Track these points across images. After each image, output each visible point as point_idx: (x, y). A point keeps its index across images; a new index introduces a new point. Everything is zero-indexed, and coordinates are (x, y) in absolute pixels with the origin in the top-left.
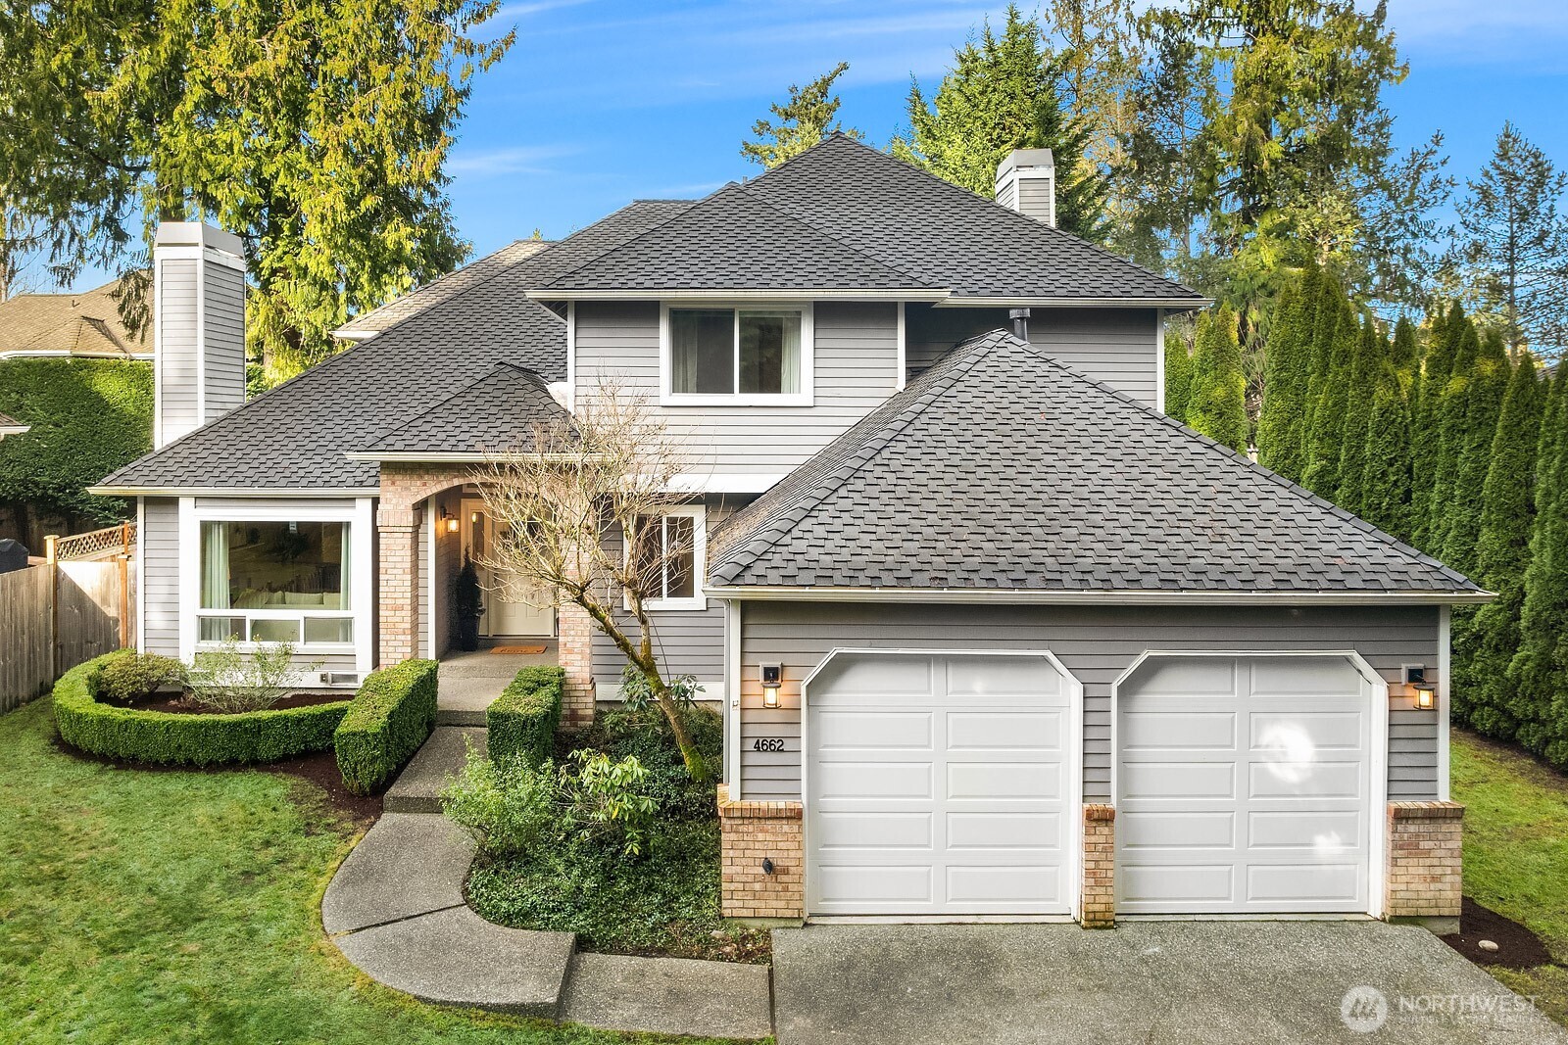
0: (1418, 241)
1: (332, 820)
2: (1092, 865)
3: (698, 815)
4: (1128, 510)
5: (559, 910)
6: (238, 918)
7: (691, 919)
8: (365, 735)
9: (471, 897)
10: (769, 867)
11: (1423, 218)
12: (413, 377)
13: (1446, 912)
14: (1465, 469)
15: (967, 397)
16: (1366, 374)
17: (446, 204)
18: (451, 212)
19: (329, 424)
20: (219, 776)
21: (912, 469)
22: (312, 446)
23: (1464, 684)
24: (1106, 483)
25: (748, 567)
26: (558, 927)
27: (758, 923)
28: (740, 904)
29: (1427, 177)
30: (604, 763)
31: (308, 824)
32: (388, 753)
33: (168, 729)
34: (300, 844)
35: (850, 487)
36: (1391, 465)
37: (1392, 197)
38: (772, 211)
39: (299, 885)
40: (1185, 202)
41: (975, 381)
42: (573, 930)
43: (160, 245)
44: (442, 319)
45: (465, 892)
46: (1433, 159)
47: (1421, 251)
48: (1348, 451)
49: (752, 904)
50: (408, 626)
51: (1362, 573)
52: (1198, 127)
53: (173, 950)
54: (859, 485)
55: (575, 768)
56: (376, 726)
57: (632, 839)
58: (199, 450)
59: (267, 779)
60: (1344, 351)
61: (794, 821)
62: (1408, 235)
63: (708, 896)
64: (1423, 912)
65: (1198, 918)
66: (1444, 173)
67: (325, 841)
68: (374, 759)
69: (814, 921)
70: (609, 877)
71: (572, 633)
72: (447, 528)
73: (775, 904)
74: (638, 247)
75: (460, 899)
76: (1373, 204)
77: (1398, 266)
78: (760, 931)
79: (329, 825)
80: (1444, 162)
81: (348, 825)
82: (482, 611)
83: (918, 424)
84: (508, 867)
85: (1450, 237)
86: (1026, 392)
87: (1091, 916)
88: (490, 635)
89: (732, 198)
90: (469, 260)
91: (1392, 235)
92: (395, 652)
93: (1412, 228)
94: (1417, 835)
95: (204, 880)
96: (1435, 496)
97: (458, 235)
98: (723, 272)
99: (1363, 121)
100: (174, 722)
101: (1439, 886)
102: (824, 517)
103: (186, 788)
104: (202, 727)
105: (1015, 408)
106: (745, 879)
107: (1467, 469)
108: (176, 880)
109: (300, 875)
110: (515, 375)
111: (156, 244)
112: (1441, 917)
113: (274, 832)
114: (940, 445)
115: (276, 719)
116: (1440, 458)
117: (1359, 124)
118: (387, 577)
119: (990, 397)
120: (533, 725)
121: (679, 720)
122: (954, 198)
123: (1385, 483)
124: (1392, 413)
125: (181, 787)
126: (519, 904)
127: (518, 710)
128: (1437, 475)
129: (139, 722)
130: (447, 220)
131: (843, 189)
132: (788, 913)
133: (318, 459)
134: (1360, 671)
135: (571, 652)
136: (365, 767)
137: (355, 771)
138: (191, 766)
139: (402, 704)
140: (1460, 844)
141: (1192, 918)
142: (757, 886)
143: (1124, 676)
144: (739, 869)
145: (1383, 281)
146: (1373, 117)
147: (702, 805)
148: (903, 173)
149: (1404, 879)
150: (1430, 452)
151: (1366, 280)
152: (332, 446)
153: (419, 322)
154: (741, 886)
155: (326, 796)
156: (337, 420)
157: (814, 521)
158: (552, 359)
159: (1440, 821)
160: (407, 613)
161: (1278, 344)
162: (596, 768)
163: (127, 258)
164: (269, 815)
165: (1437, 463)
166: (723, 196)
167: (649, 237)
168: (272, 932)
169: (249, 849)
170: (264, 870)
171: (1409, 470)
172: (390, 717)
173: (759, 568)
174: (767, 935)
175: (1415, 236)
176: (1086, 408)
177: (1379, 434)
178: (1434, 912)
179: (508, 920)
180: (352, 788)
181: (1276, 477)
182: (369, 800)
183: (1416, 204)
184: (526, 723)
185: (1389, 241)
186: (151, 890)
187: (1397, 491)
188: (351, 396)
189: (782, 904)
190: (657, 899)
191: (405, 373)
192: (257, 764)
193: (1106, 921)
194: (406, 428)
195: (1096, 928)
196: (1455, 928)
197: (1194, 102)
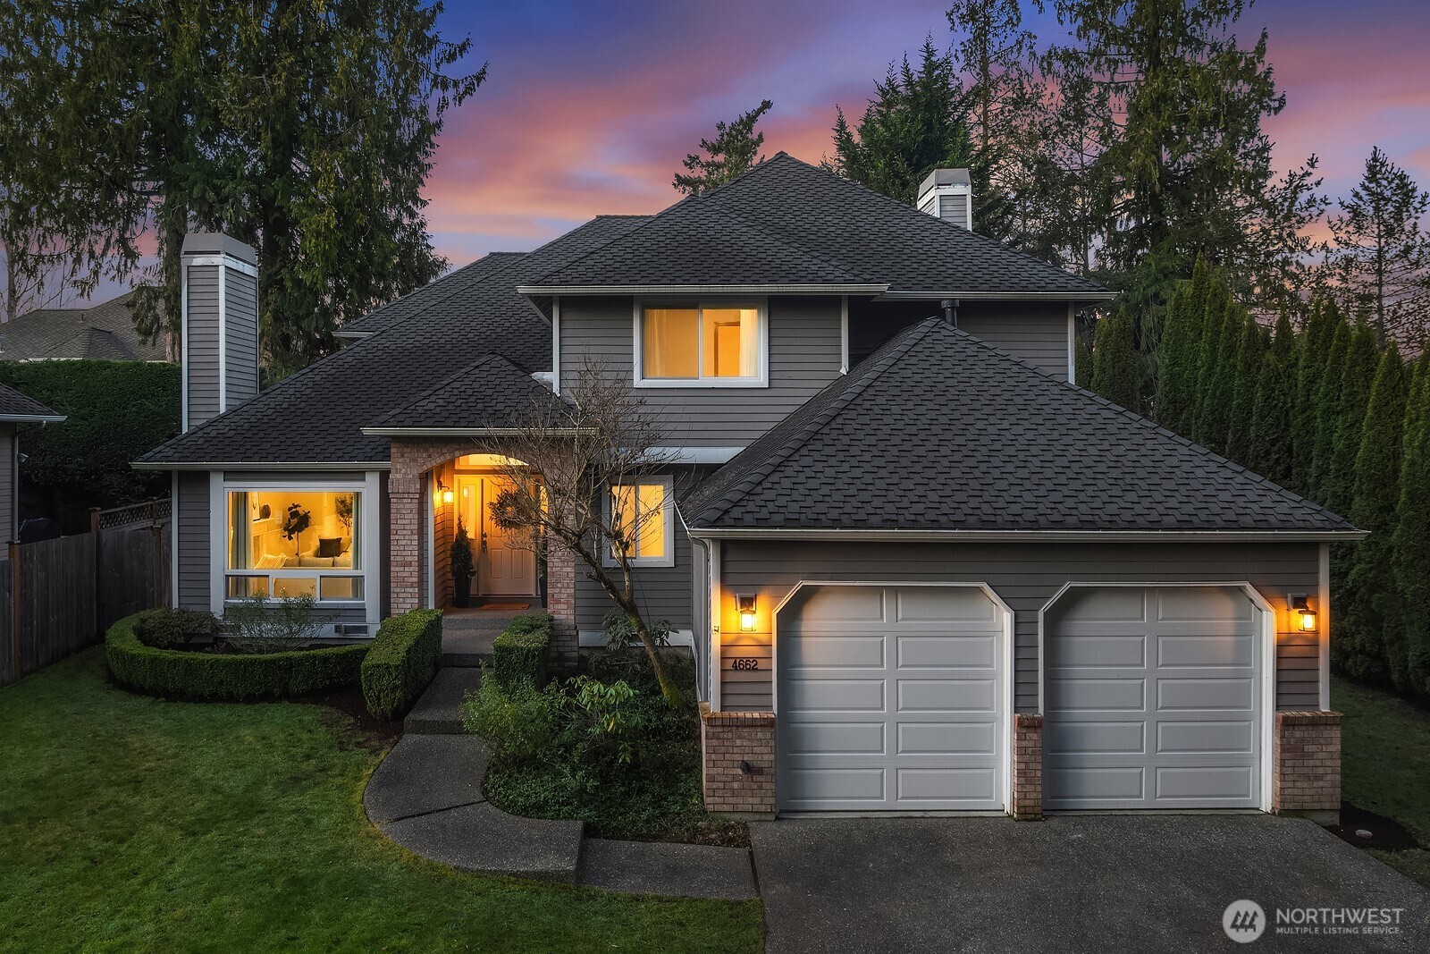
0: (1295, 255)
1: (361, 740)
2: (1023, 766)
3: (676, 736)
4: (1050, 465)
5: (567, 804)
6: (293, 811)
7: (679, 814)
8: (388, 667)
9: (491, 795)
10: (748, 768)
11: (1299, 234)
12: (410, 368)
13: (1327, 806)
14: (1339, 446)
15: (908, 373)
16: (1250, 365)
17: (422, 224)
18: (428, 230)
19: (339, 409)
20: (257, 706)
21: (863, 432)
22: (326, 427)
23: (1339, 636)
24: (1032, 443)
25: (726, 512)
26: (569, 816)
27: (737, 817)
28: (721, 800)
29: (1303, 197)
30: (597, 687)
31: (340, 742)
32: (406, 683)
33: (212, 665)
34: (336, 757)
35: (810, 447)
36: (1273, 445)
37: (1271, 215)
38: (728, 219)
39: (341, 787)
40: (1083, 221)
41: (913, 361)
42: (581, 819)
43: (186, 253)
44: (433, 318)
45: (485, 792)
46: (1308, 181)
47: (1297, 262)
48: (1234, 435)
49: (731, 800)
50: (416, 580)
51: (1254, 515)
52: (1095, 154)
53: (244, 833)
54: (818, 445)
55: (573, 692)
56: (397, 658)
57: (625, 750)
58: (225, 431)
59: (299, 708)
60: (1230, 347)
61: (767, 729)
62: (1286, 250)
63: (691, 797)
64: (1307, 806)
65: (1113, 813)
66: (1318, 193)
67: (357, 755)
68: (395, 688)
69: (784, 816)
70: (606, 782)
71: (559, 585)
72: (443, 500)
73: (750, 800)
74: (613, 250)
75: (480, 797)
76: (1254, 221)
77: (1276, 277)
78: (739, 823)
79: (358, 743)
80: (1318, 184)
81: (375, 743)
82: (473, 574)
83: (866, 396)
84: (520, 773)
85: (1324, 252)
86: (958, 369)
87: (1022, 810)
88: (480, 595)
89: (693, 209)
90: (443, 274)
91: (1271, 248)
92: (405, 603)
93: (1290, 243)
94: (1303, 740)
95: (259, 783)
96: (1313, 470)
97: (433, 252)
98: (689, 271)
99: (1244, 147)
100: (217, 660)
101: (1321, 784)
102: (789, 471)
103: (230, 715)
104: (241, 664)
105: (950, 382)
106: (725, 779)
107: (1341, 446)
108: (236, 783)
109: (339, 780)
110: (505, 362)
111: (182, 252)
112: (1323, 810)
113: (313, 748)
114: (886, 412)
115: (307, 658)
116: (1317, 438)
117: (1241, 151)
118: (397, 537)
119: (928, 373)
120: (534, 657)
121: (657, 654)
122: (887, 208)
123: (1268, 461)
124: (1274, 399)
125: (225, 714)
126: (533, 799)
127: (521, 644)
128: (1314, 453)
129: (187, 661)
130: (424, 238)
131: (789, 201)
132: (763, 808)
133: (331, 438)
134: (1252, 601)
135: (558, 602)
136: (387, 695)
137: (379, 698)
138: (231, 699)
139: (417, 642)
140: (1339, 747)
141: (1109, 813)
142: (736, 785)
143: (1049, 604)
144: (720, 770)
145: (1264, 291)
146: (1255, 143)
147: (679, 728)
148: (840, 187)
149: (1291, 777)
150: (1308, 432)
151: (1248, 291)
152: (342, 427)
153: (412, 321)
154: (721, 785)
155: (352, 721)
156: (346, 405)
157: (781, 475)
158: (532, 353)
159: (1322, 728)
160: (414, 568)
161: (1171, 342)
162: (590, 691)
163: (140, 272)
164: (305, 736)
165: (1314, 442)
166: (685, 206)
167: (622, 242)
168: (325, 821)
169: (293, 761)
170: (308, 776)
171: (1290, 449)
172: (408, 652)
173: (736, 513)
174: (745, 827)
175: (1292, 250)
176: (1011, 382)
177: (1262, 418)
178: (1317, 806)
179: (525, 811)
180: (375, 713)
181: (1177, 438)
182: (392, 724)
183: (1294, 220)
184: (528, 655)
185: (1269, 255)
186: (216, 790)
187: (1279, 468)
188: (357, 385)
189: (757, 800)
190: (648, 798)
191: (403, 365)
192: (289, 696)
193: (1036, 814)
194: (413, 407)
195: (1027, 820)
196: (1335, 819)
197: (1092, 131)
